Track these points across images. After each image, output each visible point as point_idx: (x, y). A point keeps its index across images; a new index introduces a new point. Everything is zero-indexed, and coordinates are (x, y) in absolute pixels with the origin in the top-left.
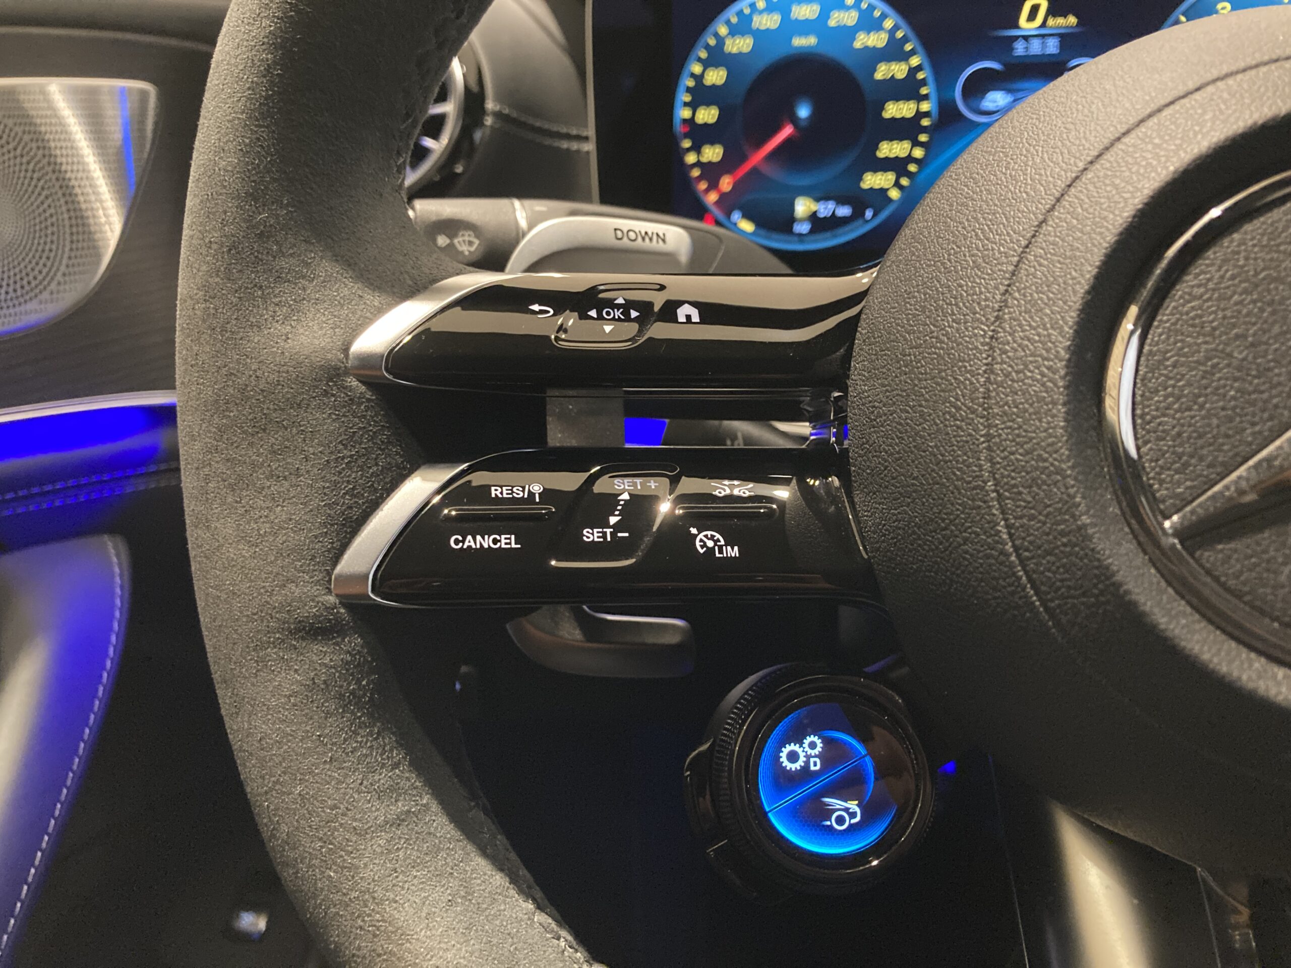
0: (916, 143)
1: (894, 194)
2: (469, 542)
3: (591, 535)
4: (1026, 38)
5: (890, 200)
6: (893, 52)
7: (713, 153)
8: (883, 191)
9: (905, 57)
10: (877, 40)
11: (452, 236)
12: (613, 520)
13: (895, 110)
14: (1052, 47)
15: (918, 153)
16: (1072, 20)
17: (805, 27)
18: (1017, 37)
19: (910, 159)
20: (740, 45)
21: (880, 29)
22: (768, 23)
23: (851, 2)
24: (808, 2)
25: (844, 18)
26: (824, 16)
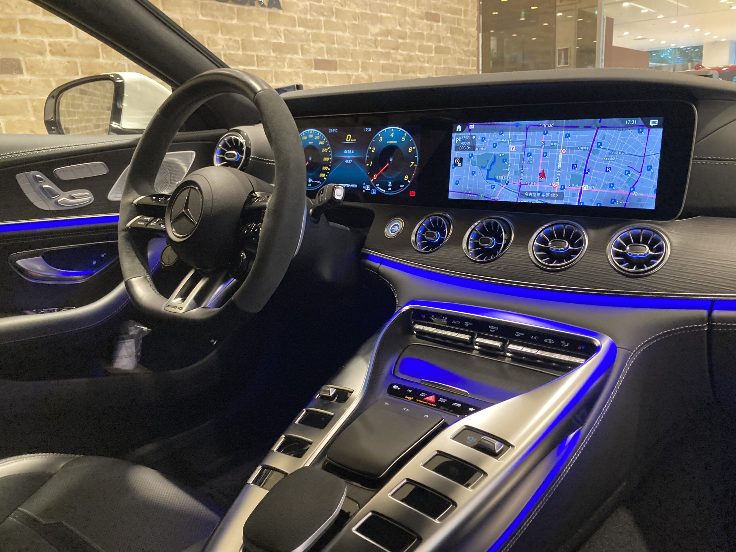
0: (329, 167)
1: (325, 178)
5: (324, 180)
6: (325, 146)
8: (323, 177)
9: (327, 148)
10: (322, 143)
13: (325, 159)
15: (329, 169)
16: (355, 140)
17: (311, 139)
19: (328, 171)
21: (323, 141)
22: (305, 138)
23: (318, 134)
24: (311, 134)
25: (317, 138)
26: (314, 137)
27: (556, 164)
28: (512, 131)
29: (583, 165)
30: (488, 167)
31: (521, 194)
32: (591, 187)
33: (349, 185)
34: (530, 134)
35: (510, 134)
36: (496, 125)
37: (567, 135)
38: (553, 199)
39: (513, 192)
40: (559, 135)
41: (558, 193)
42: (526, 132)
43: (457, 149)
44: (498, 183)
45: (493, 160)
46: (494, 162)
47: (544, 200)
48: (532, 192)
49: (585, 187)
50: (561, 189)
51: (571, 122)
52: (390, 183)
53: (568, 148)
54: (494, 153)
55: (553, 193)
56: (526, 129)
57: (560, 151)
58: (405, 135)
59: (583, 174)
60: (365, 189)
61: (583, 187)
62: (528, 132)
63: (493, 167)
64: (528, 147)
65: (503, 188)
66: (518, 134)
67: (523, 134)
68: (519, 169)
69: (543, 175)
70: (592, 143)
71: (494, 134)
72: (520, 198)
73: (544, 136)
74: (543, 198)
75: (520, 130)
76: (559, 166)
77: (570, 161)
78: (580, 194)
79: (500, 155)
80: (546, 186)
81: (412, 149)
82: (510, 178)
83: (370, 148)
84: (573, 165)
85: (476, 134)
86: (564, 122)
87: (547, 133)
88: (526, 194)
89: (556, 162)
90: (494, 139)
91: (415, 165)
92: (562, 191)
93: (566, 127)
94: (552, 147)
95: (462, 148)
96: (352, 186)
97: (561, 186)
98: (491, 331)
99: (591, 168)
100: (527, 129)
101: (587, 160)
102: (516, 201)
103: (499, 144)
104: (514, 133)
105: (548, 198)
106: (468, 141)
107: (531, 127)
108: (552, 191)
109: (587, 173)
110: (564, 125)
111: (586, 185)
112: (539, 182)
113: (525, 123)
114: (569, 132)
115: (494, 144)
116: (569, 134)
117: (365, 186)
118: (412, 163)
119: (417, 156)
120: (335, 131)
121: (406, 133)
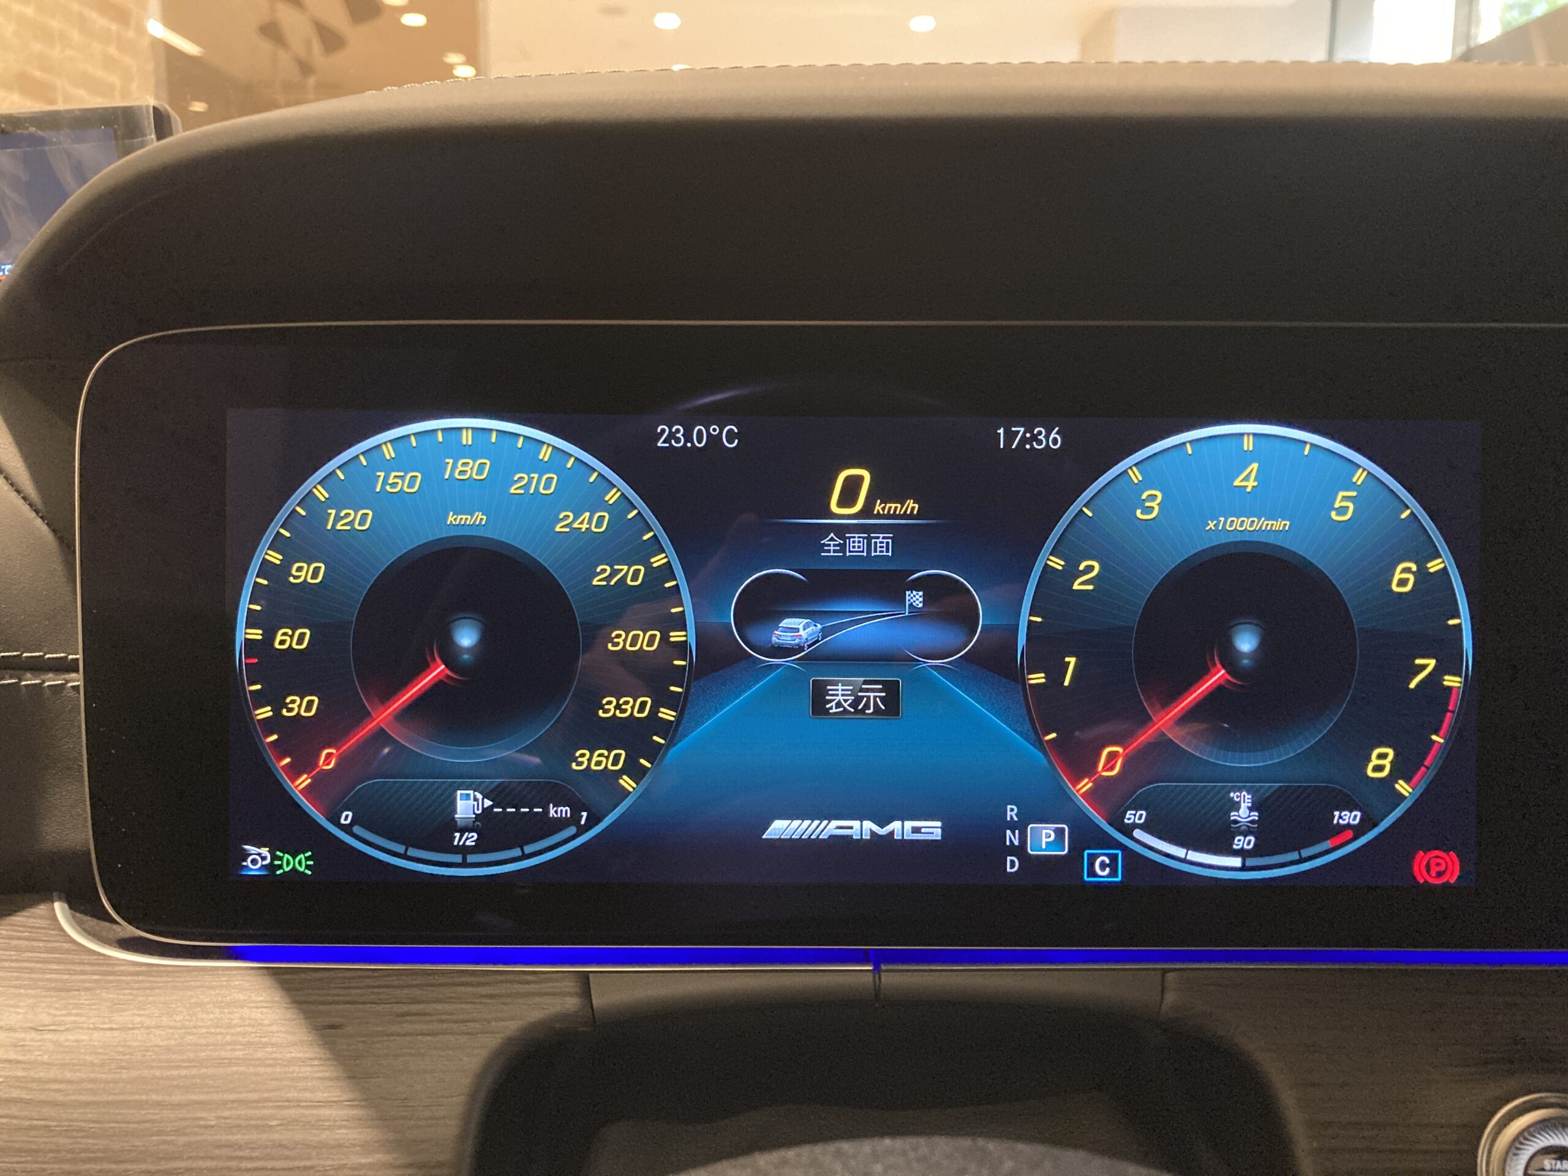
0: (662, 699)
1: (627, 783)
4: (841, 531)
5: (621, 793)
6: (620, 545)
7: (300, 706)
9: (641, 554)
10: (589, 522)
14: (882, 546)
15: (667, 714)
16: (912, 505)
17: (468, 494)
19: (653, 723)
20: (353, 519)
21: (605, 506)
22: (403, 482)
23: (545, 454)
24: (472, 452)
25: (546, 484)
26: (501, 476)
33: (868, 825)
52: (1245, 800)
58: (1359, 477)
60: (1020, 851)
81: (1422, 575)
83: (1057, 563)
91: (1452, 681)
96: (900, 829)
117: (1020, 826)
118: (1424, 667)
119: (1463, 620)
120: (714, 440)
121: (1364, 469)
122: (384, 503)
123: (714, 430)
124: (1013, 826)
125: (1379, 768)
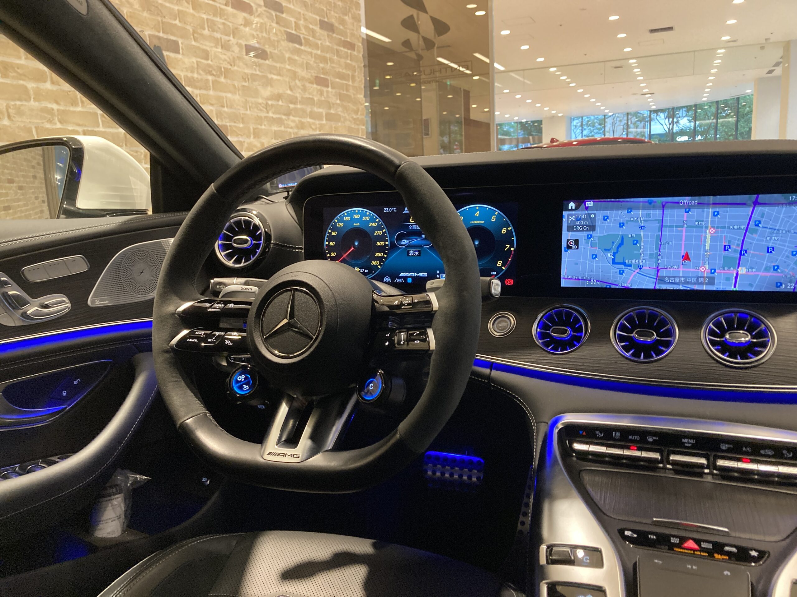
0: (385, 253)
1: (379, 267)
2: (190, 340)
3: (209, 340)
4: (412, 225)
6: (379, 228)
8: (377, 266)
9: (382, 229)
10: (374, 225)
11: (220, 286)
12: (214, 338)
13: (379, 244)
14: (418, 227)
15: (385, 256)
17: (357, 220)
18: (410, 224)
19: (383, 257)
20: (341, 225)
21: (376, 222)
22: (347, 219)
23: (368, 214)
24: (357, 214)
25: (367, 218)
26: (361, 217)
27: (702, 246)
28: (644, 208)
29: (738, 245)
30: (614, 250)
31: (659, 279)
32: (750, 270)
33: (416, 274)
34: (668, 212)
35: (641, 212)
36: (622, 202)
37: (716, 213)
38: (702, 284)
39: (649, 277)
40: (705, 213)
41: (707, 277)
42: (662, 210)
43: (570, 229)
44: (629, 268)
45: (620, 242)
46: (621, 244)
47: (690, 286)
48: (674, 277)
49: (742, 271)
50: (711, 273)
51: (719, 198)
53: (718, 227)
54: (620, 233)
55: (701, 277)
56: (661, 206)
57: (707, 231)
58: (496, 213)
59: (738, 256)
61: (739, 270)
62: (665, 210)
63: (620, 249)
64: (666, 226)
65: (635, 273)
66: (652, 211)
67: (659, 212)
68: (655, 251)
69: (686, 257)
70: (748, 221)
71: (620, 212)
72: (659, 284)
73: (686, 214)
74: (687, 283)
75: (654, 208)
76: (708, 247)
77: (721, 242)
78: (736, 278)
79: (630, 236)
80: (691, 270)
81: (507, 230)
82: (644, 261)
84: (725, 246)
85: (595, 212)
86: (711, 199)
87: (689, 210)
88: (667, 279)
89: (702, 243)
90: (620, 218)
91: (512, 249)
92: (712, 275)
93: (713, 204)
94: (696, 227)
95: (577, 228)
96: (421, 275)
97: (711, 270)
98: (686, 445)
99: (748, 249)
100: (663, 206)
101: (743, 241)
102: (653, 288)
103: (627, 223)
104: (646, 211)
105: (695, 284)
106: (584, 220)
107: (669, 204)
108: (699, 276)
109: (744, 255)
110: (711, 202)
111: (743, 268)
112: (682, 266)
113: (659, 200)
114: (717, 210)
115: (620, 224)
116: (718, 212)
117: (439, 274)
118: (507, 247)
119: (514, 238)
120: (393, 210)
121: (497, 212)
122: (344, 222)
123: (393, 208)
124: (438, 274)
125: (499, 265)
